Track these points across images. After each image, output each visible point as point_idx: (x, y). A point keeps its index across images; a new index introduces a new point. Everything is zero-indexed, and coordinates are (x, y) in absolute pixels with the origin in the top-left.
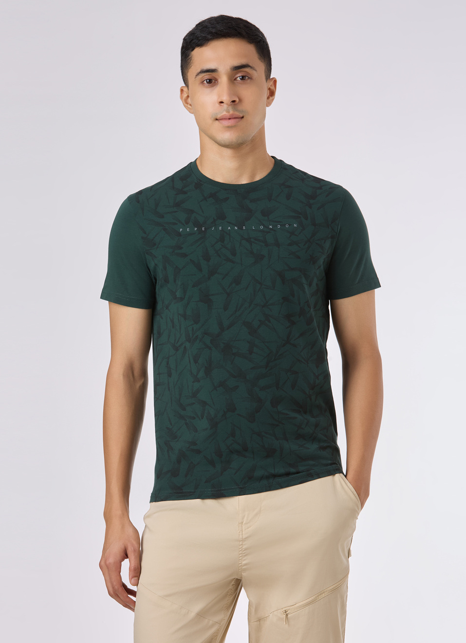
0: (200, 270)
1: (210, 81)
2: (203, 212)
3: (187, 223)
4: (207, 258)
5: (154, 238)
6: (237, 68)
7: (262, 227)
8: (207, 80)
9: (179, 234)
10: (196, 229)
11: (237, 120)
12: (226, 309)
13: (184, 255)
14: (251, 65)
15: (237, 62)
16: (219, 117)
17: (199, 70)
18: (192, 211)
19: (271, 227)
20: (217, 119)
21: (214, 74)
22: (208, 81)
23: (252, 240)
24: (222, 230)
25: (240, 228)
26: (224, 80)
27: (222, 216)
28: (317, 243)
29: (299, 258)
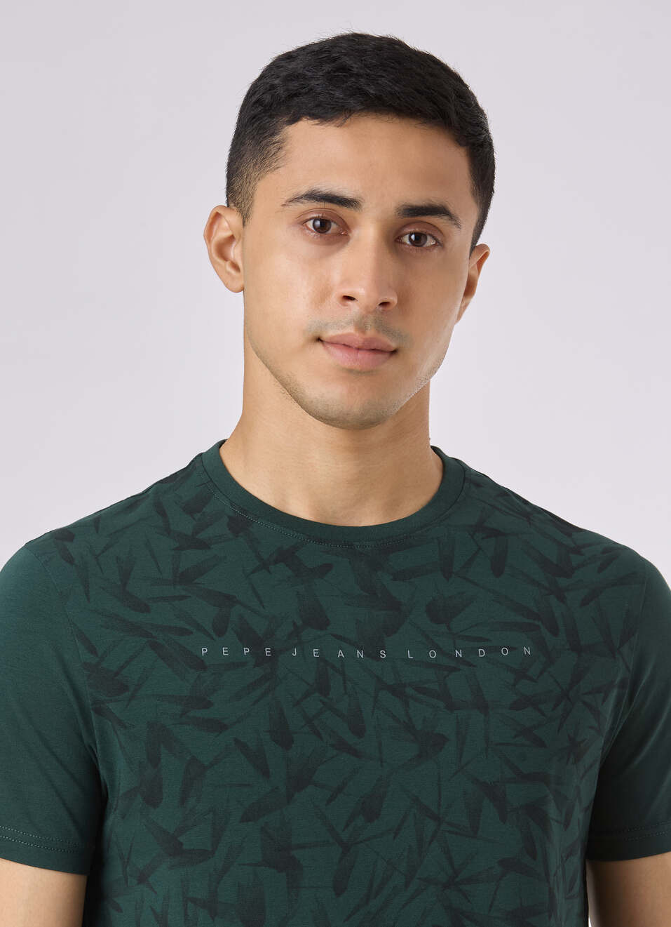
0: (266, 773)
1: (323, 226)
2: (261, 602)
3: (221, 632)
4: (283, 737)
5: (123, 667)
6: (414, 212)
7: (432, 654)
8: (315, 219)
9: (200, 665)
10: (246, 651)
11: (380, 356)
12: (339, 889)
13: (219, 726)
14: (451, 209)
15: (417, 197)
16: (330, 333)
17: (304, 190)
18: (229, 600)
19: (458, 654)
20: (319, 340)
21: (344, 212)
22: (318, 223)
23: (409, 691)
24: (321, 659)
25: (372, 655)
26: (367, 232)
27: (316, 619)
28: (585, 703)
29: (541, 744)
